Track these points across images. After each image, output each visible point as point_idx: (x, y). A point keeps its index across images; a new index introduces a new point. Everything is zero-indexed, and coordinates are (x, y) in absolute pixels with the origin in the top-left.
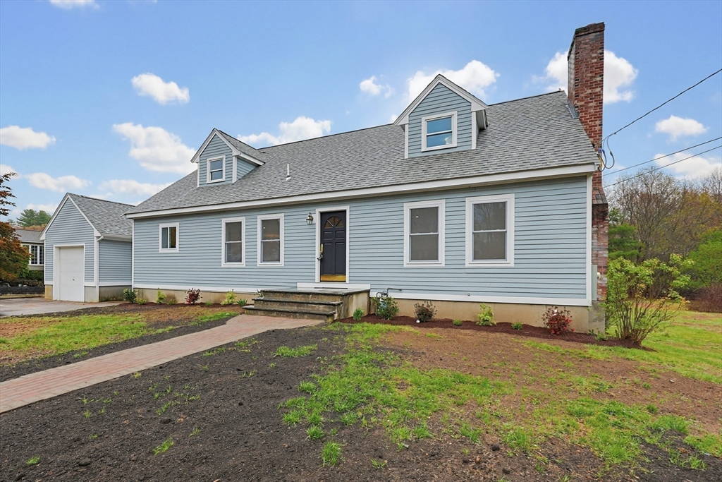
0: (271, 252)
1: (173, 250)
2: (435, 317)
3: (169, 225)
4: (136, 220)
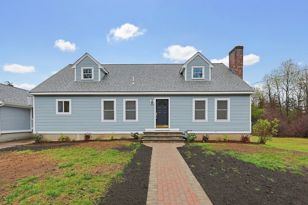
0: (131, 115)
1: (67, 113)
2: (209, 139)
3: (63, 100)
4: (36, 96)
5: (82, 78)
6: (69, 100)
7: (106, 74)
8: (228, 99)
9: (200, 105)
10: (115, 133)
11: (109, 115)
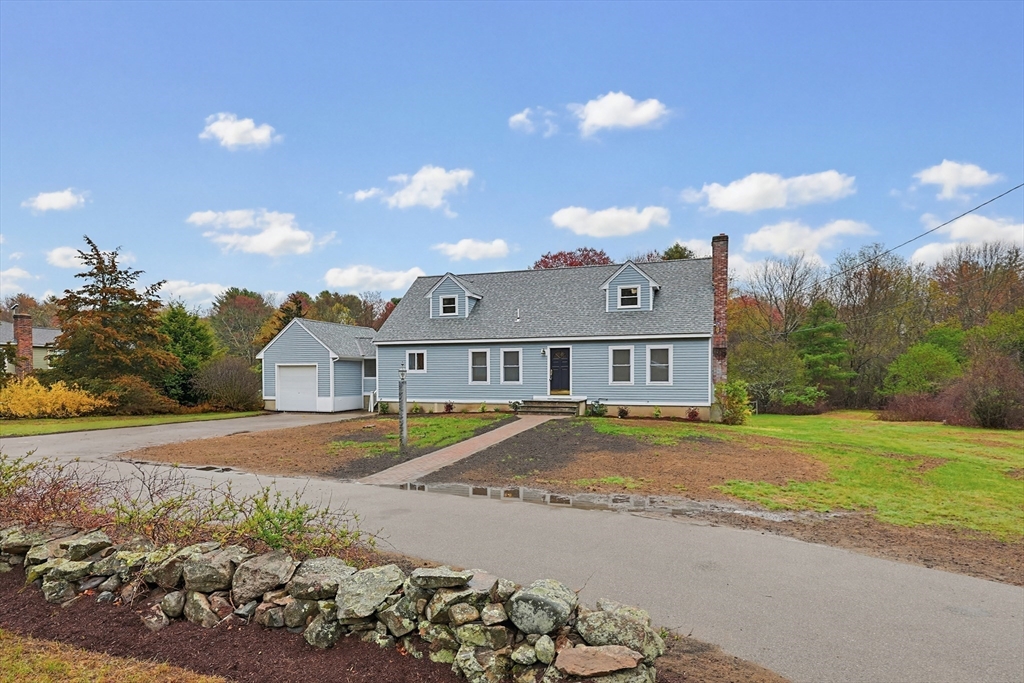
0: (512, 374)
1: (421, 371)
2: (630, 415)
3: (416, 351)
4: (379, 346)
5: (442, 314)
6: (424, 351)
7: (478, 300)
8: (670, 347)
9: (622, 357)
10: (488, 401)
11: (479, 375)
